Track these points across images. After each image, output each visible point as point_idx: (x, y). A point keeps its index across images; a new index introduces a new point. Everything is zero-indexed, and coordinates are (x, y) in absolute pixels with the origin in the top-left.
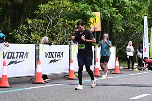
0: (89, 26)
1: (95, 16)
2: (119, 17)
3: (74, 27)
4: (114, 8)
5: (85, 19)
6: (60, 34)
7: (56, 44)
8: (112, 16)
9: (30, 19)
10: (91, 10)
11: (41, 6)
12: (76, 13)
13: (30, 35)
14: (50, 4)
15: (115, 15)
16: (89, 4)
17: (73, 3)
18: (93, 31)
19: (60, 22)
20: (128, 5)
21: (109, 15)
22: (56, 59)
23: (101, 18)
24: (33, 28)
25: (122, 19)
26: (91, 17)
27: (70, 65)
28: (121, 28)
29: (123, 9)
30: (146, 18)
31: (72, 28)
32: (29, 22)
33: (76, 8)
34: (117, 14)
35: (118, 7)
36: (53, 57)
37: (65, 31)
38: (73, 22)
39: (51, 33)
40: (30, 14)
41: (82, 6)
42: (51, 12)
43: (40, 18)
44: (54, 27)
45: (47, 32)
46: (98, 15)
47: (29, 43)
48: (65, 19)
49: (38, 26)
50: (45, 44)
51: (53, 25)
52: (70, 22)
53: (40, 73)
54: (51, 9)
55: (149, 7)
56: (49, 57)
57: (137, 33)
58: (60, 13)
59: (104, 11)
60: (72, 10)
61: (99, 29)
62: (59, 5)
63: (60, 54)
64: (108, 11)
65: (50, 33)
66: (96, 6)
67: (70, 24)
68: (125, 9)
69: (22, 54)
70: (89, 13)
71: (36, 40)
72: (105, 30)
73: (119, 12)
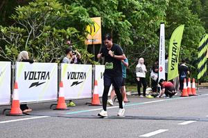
0: (85, 36)
1: (93, 23)
2: (126, 24)
3: (65, 37)
4: (120, 13)
5: (81, 27)
6: (46, 48)
7: (40, 62)
8: (116, 24)
9: (4, 26)
10: (88, 15)
11: (19, 8)
12: (68, 18)
13: (4, 48)
14: (32, 7)
15: (120, 23)
16: (86, 7)
17: (63, 5)
18: (91, 43)
19: (46, 31)
20: (138, 8)
21: (113, 22)
22: (40, 81)
23: (102, 26)
24: (9, 40)
25: (131, 27)
26: (88, 24)
27: (58, 91)
28: (129, 40)
29: (132, 14)
30: (162, 27)
31: (62, 40)
32: (3, 30)
33: (68, 12)
34: (123, 21)
35: (124, 12)
36: (36, 80)
37: (52, 43)
38: (63, 31)
39: (34, 46)
40: (4, 19)
41: (76, 9)
42: (33, 17)
43: (18, 25)
44: (38, 37)
45: (28, 45)
46: (97, 21)
48: (52, 27)
49: (15, 36)
50: (24, 61)
51: (36, 35)
52: (59, 31)
53: (18, 101)
54: (33, 13)
55: (166, 11)
56: (30, 79)
57: (150, 46)
58: (45, 19)
59: (106, 16)
60: (63, 14)
61: (99, 41)
62: (44, 8)
63: (44, 75)
64: (112, 17)
65: (31, 46)
66: (95, 9)
67: (60, 33)
68: (135, 14)
70: (85, 18)
71: (12, 56)
73: (126, 18)
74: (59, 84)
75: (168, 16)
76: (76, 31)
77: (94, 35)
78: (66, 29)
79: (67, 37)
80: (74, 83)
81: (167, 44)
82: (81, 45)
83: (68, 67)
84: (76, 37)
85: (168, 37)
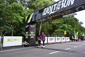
2: (70, 32)
5: (63, 32)
9: (54, 33)
16: (64, 30)
17: (61, 30)
20: (71, 30)
21: (68, 32)
35: (69, 30)
36: (58, 39)
42: (57, 31)
46: (66, 32)
47: (54, 37)
50: (57, 37)
53: (56, 42)
58: (59, 32)
61: (66, 34)
63: (59, 39)
65: (57, 35)
69: (53, 39)
74: (61, 40)
75: (75, 30)
77: (65, 33)
78: (61, 33)
82: (64, 35)
83: (62, 38)
85: (76, 33)
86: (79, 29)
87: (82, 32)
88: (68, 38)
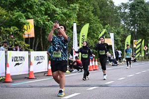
0: (23, 32)
1: (28, 23)
2: (51, 24)
3: (9, 33)
4: (46, 16)
5: (20, 26)
8: (44, 23)
10: (24, 18)
12: (11, 20)
15: (47, 23)
16: (23, 13)
17: (8, 11)
18: (27, 37)
20: (58, 13)
21: (42, 23)
23: (34, 25)
26: (25, 24)
27: (6, 70)
29: (54, 17)
30: (75, 25)
31: (8, 35)
33: (11, 16)
34: (49, 21)
35: (49, 15)
38: (8, 29)
41: (17, 14)
46: (31, 22)
48: (1, 26)
52: (6, 29)
55: (77, 15)
59: (37, 18)
60: (8, 18)
61: (32, 35)
64: (41, 19)
66: (29, 14)
67: (6, 31)
68: (56, 17)
70: (23, 20)
72: (39, 36)
73: (51, 20)
74: (6, 65)
75: (78, 17)
76: (17, 29)
78: (10, 28)
79: (11, 33)
80: (17, 64)
81: (78, 36)
82: (20, 38)
84: (17, 33)
85: (79, 32)
86: (95, 12)
87: (104, 25)
88: (42, 58)
